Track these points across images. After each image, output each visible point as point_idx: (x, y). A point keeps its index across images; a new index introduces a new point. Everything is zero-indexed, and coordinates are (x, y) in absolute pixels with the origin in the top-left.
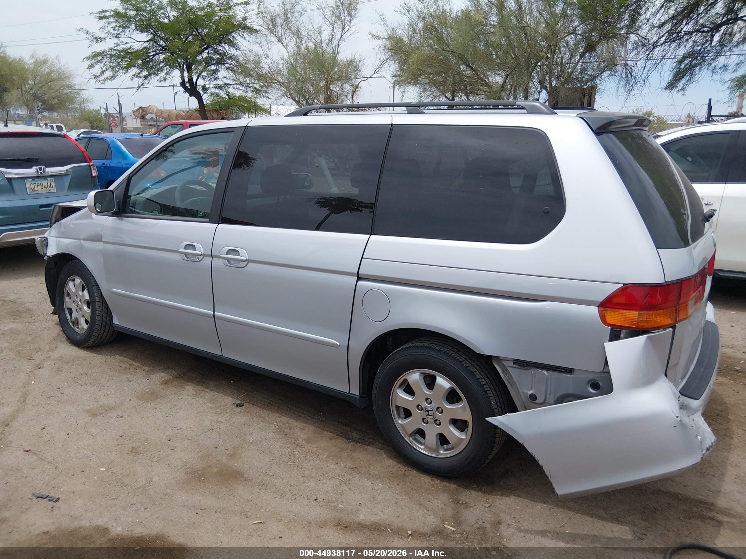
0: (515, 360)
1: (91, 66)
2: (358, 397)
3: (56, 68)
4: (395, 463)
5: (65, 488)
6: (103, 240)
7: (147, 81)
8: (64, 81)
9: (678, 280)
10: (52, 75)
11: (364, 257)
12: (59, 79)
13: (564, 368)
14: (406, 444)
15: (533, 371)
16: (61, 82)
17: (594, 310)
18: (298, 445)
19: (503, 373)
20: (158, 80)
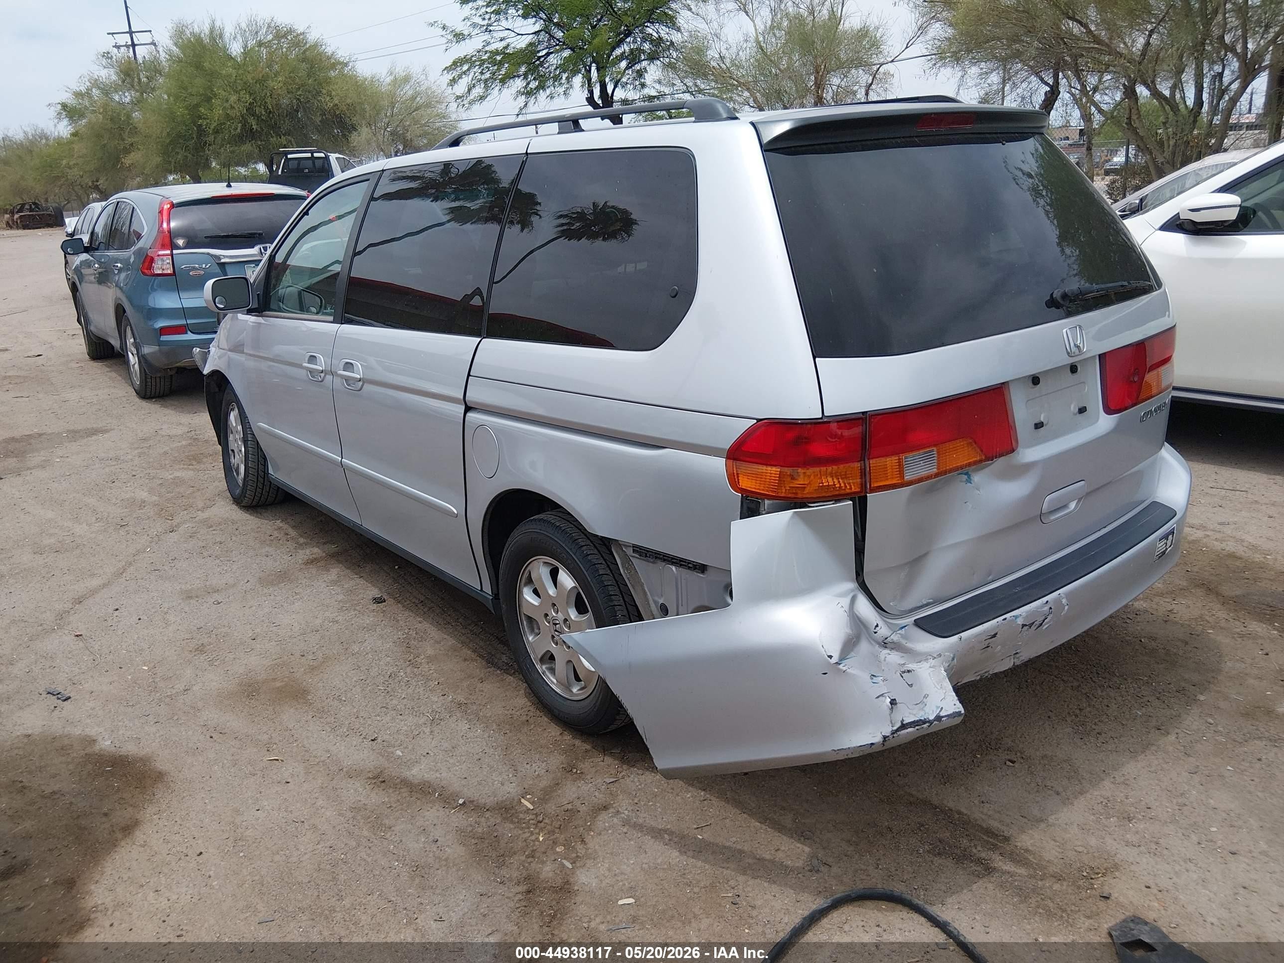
0: (634, 546)
1: (453, 82)
2: (491, 598)
3: (423, 88)
4: (529, 704)
5: (86, 685)
6: (245, 351)
7: (532, 100)
8: (435, 107)
9: (863, 413)
10: (418, 99)
11: (471, 374)
12: (428, 105)
13: (689, 562)
14: (536, 676)
15: (660, 565)
16: (429, 111)
17: (719, 464)
18: (412, 664)
19: (623, 567)
20: (548, 96)
